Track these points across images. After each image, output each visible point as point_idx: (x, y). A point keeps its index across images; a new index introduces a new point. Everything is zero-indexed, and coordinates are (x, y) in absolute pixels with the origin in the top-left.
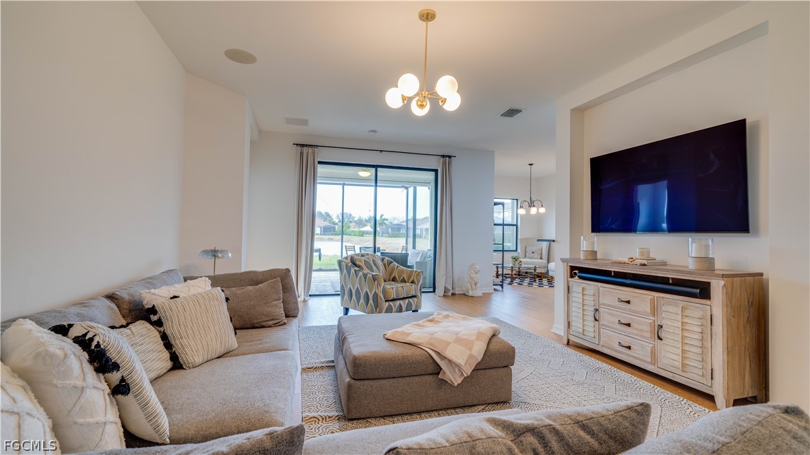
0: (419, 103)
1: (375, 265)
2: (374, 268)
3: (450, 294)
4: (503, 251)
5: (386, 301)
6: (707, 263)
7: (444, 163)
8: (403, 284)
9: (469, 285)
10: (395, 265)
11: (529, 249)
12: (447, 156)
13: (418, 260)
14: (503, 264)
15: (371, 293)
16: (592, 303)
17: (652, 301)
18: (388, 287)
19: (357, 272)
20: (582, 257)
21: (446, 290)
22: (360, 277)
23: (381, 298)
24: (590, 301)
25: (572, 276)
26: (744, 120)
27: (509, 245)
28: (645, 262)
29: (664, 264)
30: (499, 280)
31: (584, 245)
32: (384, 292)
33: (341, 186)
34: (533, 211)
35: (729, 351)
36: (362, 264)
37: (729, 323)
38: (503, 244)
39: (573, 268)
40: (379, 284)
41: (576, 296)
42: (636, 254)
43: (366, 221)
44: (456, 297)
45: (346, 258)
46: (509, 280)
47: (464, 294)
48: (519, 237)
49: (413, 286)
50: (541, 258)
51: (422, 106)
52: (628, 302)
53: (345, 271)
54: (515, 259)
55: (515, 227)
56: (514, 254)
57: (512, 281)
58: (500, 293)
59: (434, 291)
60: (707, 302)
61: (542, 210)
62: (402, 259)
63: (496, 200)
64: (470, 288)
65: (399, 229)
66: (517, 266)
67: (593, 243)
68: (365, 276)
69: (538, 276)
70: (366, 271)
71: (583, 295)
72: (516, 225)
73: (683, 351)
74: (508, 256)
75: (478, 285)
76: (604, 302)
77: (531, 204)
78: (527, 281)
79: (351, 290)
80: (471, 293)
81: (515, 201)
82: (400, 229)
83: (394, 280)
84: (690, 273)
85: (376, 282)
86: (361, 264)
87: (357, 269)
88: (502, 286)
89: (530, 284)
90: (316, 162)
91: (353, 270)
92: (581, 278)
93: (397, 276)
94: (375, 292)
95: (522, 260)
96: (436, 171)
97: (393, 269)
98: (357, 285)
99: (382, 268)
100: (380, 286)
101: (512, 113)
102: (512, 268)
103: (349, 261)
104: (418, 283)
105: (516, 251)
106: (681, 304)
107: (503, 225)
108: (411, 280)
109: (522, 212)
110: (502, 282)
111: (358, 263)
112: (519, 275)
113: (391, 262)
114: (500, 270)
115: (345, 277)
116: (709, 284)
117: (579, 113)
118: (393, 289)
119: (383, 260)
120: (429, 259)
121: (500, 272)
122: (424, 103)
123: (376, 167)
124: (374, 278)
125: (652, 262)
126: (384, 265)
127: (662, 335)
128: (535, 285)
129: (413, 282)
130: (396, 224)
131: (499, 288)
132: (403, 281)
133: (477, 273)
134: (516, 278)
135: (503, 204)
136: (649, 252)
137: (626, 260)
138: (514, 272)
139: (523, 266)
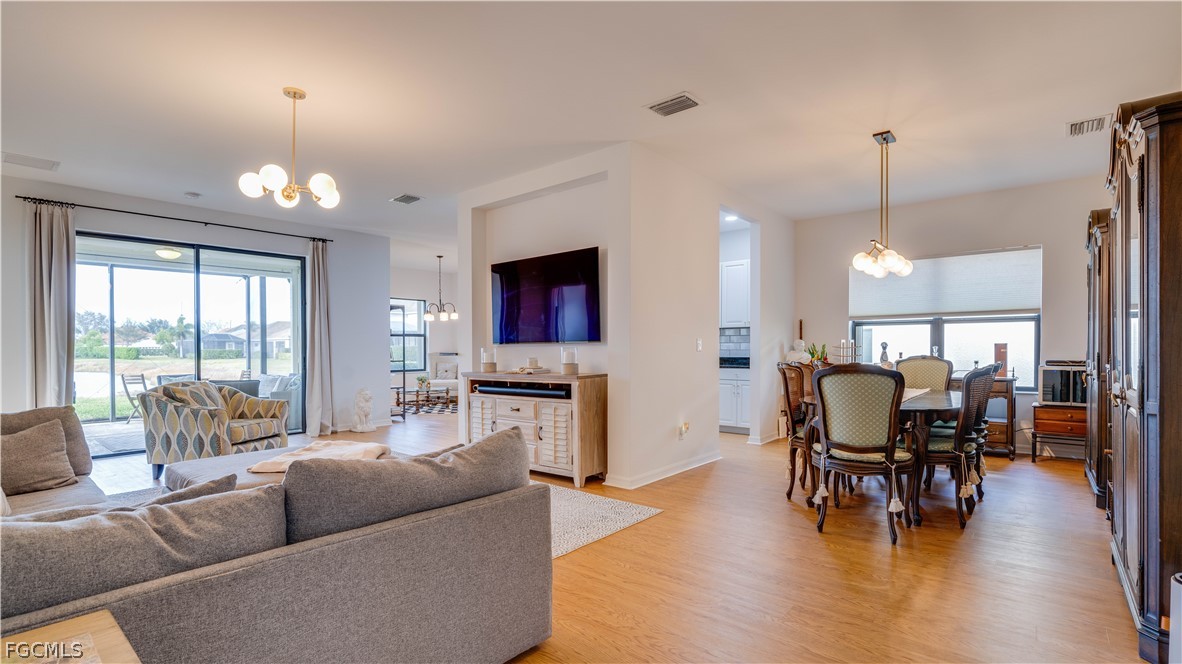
0: (285, 193)
1: (209, 397)
2: (208, 401)
3: (329, 432)
4: (404, 371)
5: (233, 445)
6: (572, 368)
7: (315, 249)
8: (258, 421)
9: (356, 418)
10: (242, 396)
11: (442, 367)
12: (319, 240)
13: (274, 390)
14: (404, 387)
15: (207, 435)
16: (490, 416)
17: (535, 406)
18: (236, 425)
19: (180, 410)
20: (482, 370)
21: (323, 428)
22: (186, 416)
23: (225, 441)
24: (488, 415)
25: (473, 391)
26: (597, 248)
27: (413, 362)
28: (532, 371)
29: (548, 371)
30: (400, 410)
31: (484, 358)
32: (230, 431)
33: (106, 269)
34: (444, 317)
35: (582, 439)
36: (188, 397)
37: (582, 416)
38: (404, 361)
39: (473, 382)
40: (221, 422)
41: (476, 411)
42: (527, 364)
43: (144, 329)
44: (338, 436)
45: (155, 390)
46: (414, 408)
47: (350, 431)
48: (428, 352)
49: (275, 421)
50: (456, 378)
51: (289, 197)
52: (518, 410)
53: (155, 409)
54: (422, 380)
55: (423, 338)
56: (422, 375)
57: (418, 410)
58: (401, 425)
59: (304, 432)
60: (569, 401)
61: (455, 316)
62: (252, 388)
63: (393, 302)
64: (358, 421)
65: (222, 344)
66: (425, 389)
67: (493, 355)
68: (195, 413)
69: (451, 402)
70: (196, 406)
71: (482, 409)
72: (424, 336)
73: (556, 446)
74: (412, 378)
75: (370, 416)
76: (501, 413)
77: (441, 309)
78: (439, 406)
79: (168, 437)
80: (359, 428)
81: (422, 303)
82: (225, 342)
83: (242, 416)
84: (559, 377)
85: (216, 419)
86: (184, 397)
87: (179, 404)
88: (403, 416)
89: (441, 411)
90: (72, 233)
91: (171, 407)
92: (481, 392)
93: (246, 411)
94: (215, 434)
95: (431, 381)
96: (303, 259)
97: (240, 402)
98: (180, 427)
99: (220, 400)
100: (223, 424)
101: (408, 199)
102: (418, 392)
103: (160, 393)
104: (282, 417)
105: (425, 369)
106: (554, 405)
107: (404, 335)
108: (271, 414)
109: (429, 318)
110: (404, 412)
111: (178, 396)
112: (428, 401)
113: (236, 393)
114: (401, 396)
115: (154, 418)
116: (570, 385)
117: (481, 213)
118: (243, 428)
119: (220, 390)
120: (293, 387)
121: (401, 400)
122: (293, 195)
123: (197, 247)
124: (213, 415)
125: (540, 371)
126: (224, 397)
127: (542, 435)
128: (447, 412)
129: (273, 416)
130: (216, 335)
131: (400, 419)
132: (258, 416)
133: (367, 401)
134: (424, 405)
135: (402, 308)
136: (537, 361)
137: (517, 370)
138: (421, 398)
139: (432, 389)
